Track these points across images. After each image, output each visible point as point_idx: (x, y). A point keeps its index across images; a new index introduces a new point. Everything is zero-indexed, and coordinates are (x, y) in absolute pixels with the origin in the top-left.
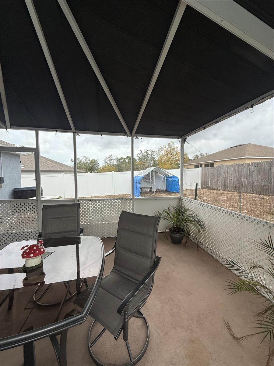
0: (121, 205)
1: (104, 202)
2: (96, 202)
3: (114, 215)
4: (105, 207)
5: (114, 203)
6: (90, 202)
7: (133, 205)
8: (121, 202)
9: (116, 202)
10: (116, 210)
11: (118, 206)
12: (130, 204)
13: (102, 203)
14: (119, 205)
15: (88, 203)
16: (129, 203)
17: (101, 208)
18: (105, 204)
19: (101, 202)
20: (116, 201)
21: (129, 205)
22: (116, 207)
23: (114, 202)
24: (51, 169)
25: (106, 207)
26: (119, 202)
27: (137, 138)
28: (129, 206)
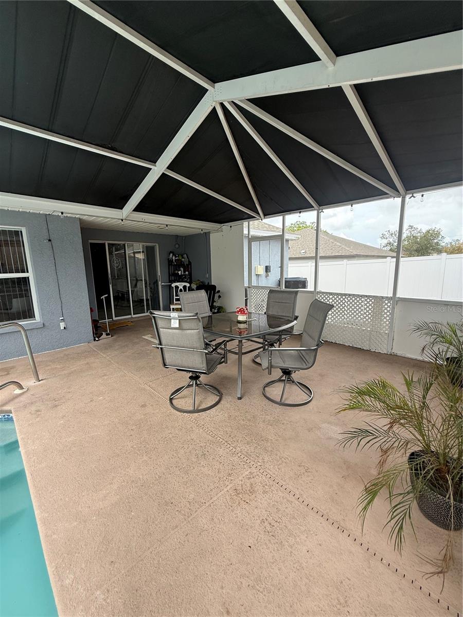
0: (372, 305)
1: (349, 299)
2: (338, 297)
3: (362, 319)
4: (349, 305)
5: (362, 302)
6: (331, 297)
7: (393, 308)
8: (373, 301)
9: (366, 300)
10: (365, 311)
11: (368, 307)
12: (389, 307)
13: (346, 299)
14: (370, 305)
15: (328, 297)
16: (386, 304)
17: (343, 305)
18: (349, 301)
19: (344, 297)
20: (366, 298)
21: (386, 306)
22: (366, 307)
23: (363, 299)
24: (337, 254)
25: (351, 305)
26: (371, 301)
27: (413, 196)
28: (386, 309)
